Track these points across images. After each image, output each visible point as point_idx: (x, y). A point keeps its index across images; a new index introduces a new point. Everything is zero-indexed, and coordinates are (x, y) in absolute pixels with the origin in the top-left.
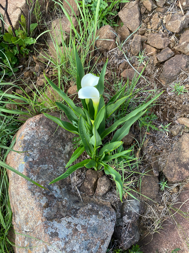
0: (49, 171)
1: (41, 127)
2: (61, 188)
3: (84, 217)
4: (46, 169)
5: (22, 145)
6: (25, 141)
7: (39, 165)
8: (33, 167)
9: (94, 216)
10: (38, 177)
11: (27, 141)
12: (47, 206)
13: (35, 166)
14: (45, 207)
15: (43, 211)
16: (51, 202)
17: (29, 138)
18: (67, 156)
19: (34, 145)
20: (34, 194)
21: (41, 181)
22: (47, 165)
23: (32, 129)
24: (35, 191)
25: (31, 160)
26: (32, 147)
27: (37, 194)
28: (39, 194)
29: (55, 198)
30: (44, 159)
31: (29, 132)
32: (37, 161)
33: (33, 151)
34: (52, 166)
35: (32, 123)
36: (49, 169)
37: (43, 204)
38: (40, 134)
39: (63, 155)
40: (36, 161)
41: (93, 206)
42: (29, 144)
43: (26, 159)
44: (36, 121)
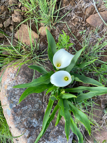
0: (29, 110)
1: (20, 77)
2: (38, 119)
3: (54, 139)
4: (27, 109)
5: (7, 95)
6: (8, 91)
7: (21, 108)
8: (17, 111)
9: (60, 136)
10: (22, 117)
11: (10, 90)
12: (30, 136)
13: (18, 110)
14: (28, 137)
15: (27, 140)
16: (32, 132)
17: (11, 88)
18: (41, 94)
19: (16, 93)
20: (20, 129)
21: (23, 119)
22: (27, 107)
23: (13, 79)
24: (20, 128)
25: (15, 106)
26: (15, 94)
27: (22, 129)
28: (23, 129)
29: (34, 128)
30: (24, 103)
31: (10, 82)
32: (20, 105)
33: (15, 98)
34: (30, 106)
35: (11, 74)
36: (28, 109)
37: (27, 135)
38: (19, 83)
39: (38, 95)
40: (18, 106)
41: (59, 128)
42: (11, 93)
43: (11, 106)
44: (14, 72)
